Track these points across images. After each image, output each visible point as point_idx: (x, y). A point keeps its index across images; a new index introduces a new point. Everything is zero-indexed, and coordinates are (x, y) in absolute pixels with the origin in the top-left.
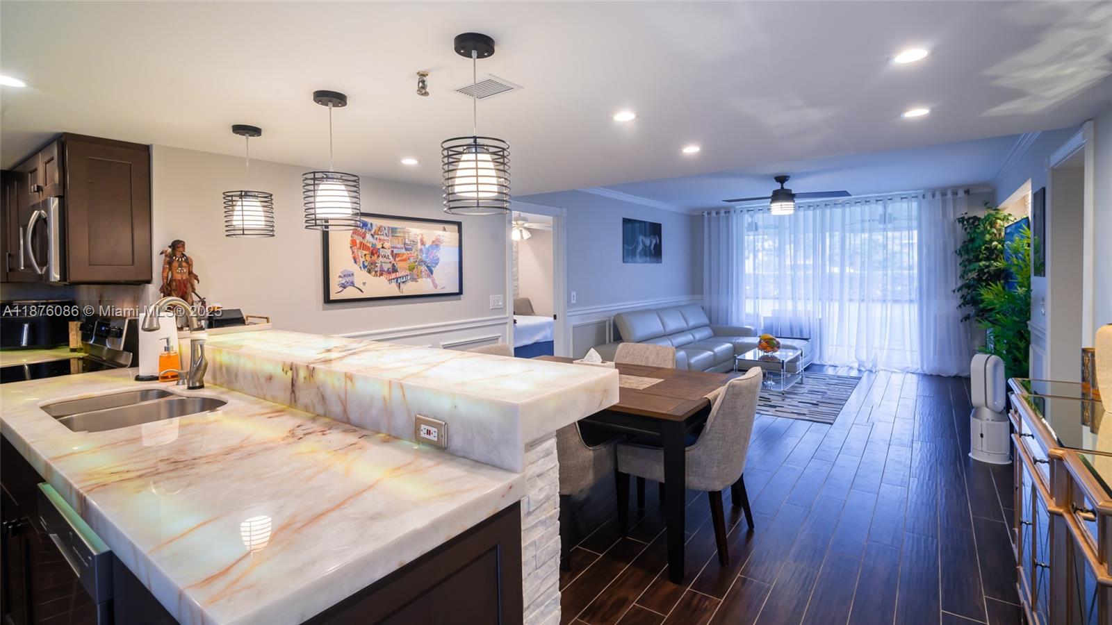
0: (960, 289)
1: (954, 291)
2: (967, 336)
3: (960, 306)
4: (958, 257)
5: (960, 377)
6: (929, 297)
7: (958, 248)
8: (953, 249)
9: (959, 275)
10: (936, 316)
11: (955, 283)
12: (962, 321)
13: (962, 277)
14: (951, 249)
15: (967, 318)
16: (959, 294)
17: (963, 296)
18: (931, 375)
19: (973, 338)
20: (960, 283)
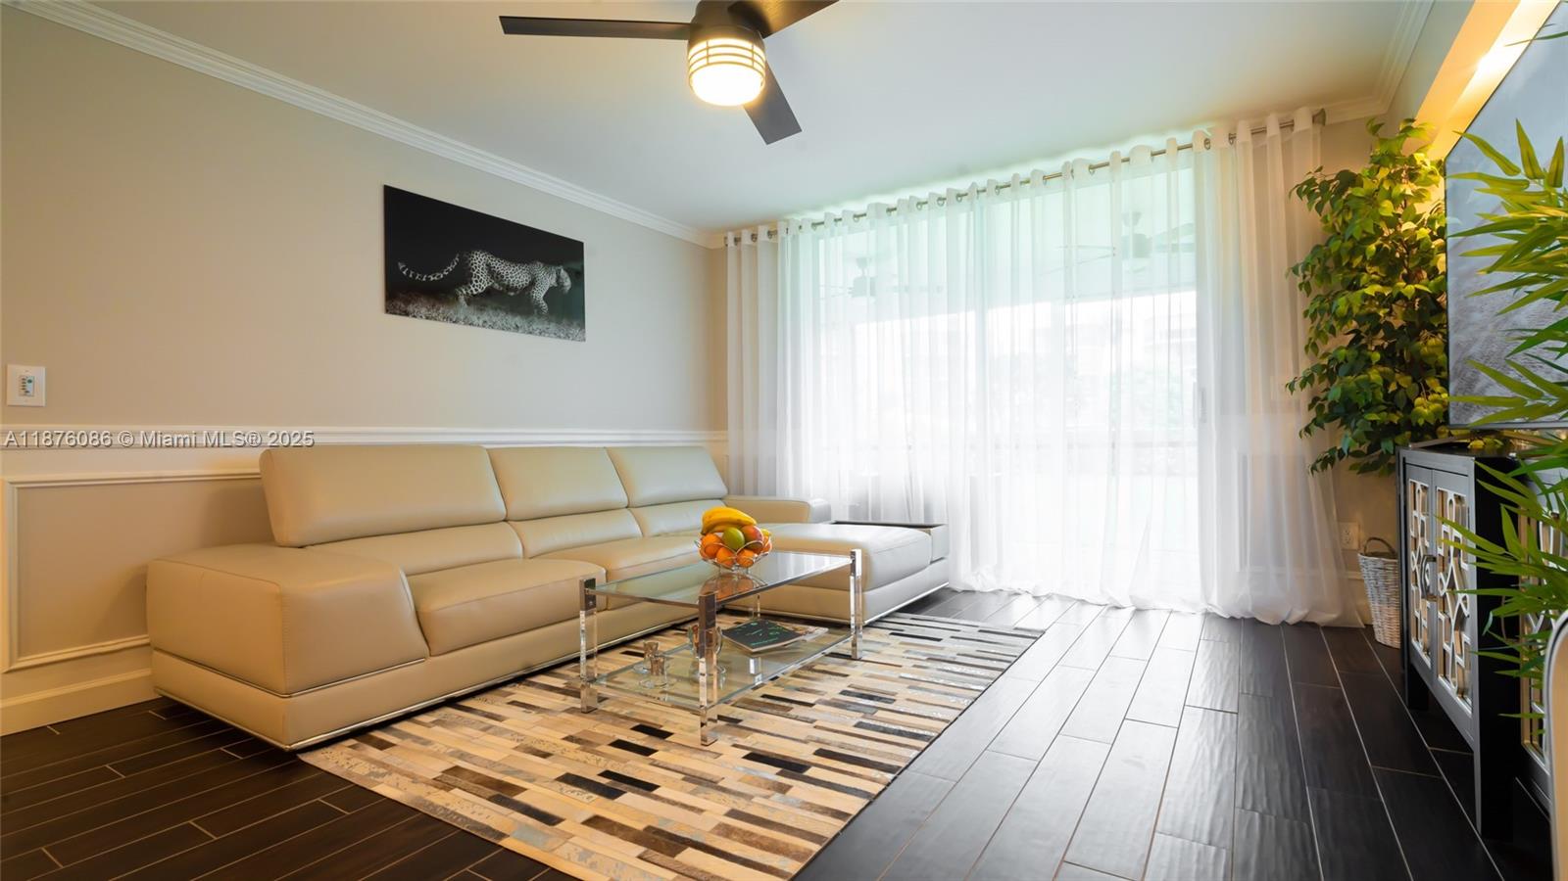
0: (1308, 380)
1: (1291, 387)
2: (1328, 513)
3: (1307, 429)
4: (1300, 294)
5: (1313, 625)
6: (1223, 409)
7: (1300, 259)
8: (1285, 268)
9: (1302, 342)
10: (1244, 460)
11: (1293, 363)
12: (1313, 468)
13: (1312, 346)
14: (1280, 263)
15: (1327, 461)
16: (1303, 396)
17: (1315, 399)
18: (1232, 618)
19: (1343, 517)
20: (1305, 365)
